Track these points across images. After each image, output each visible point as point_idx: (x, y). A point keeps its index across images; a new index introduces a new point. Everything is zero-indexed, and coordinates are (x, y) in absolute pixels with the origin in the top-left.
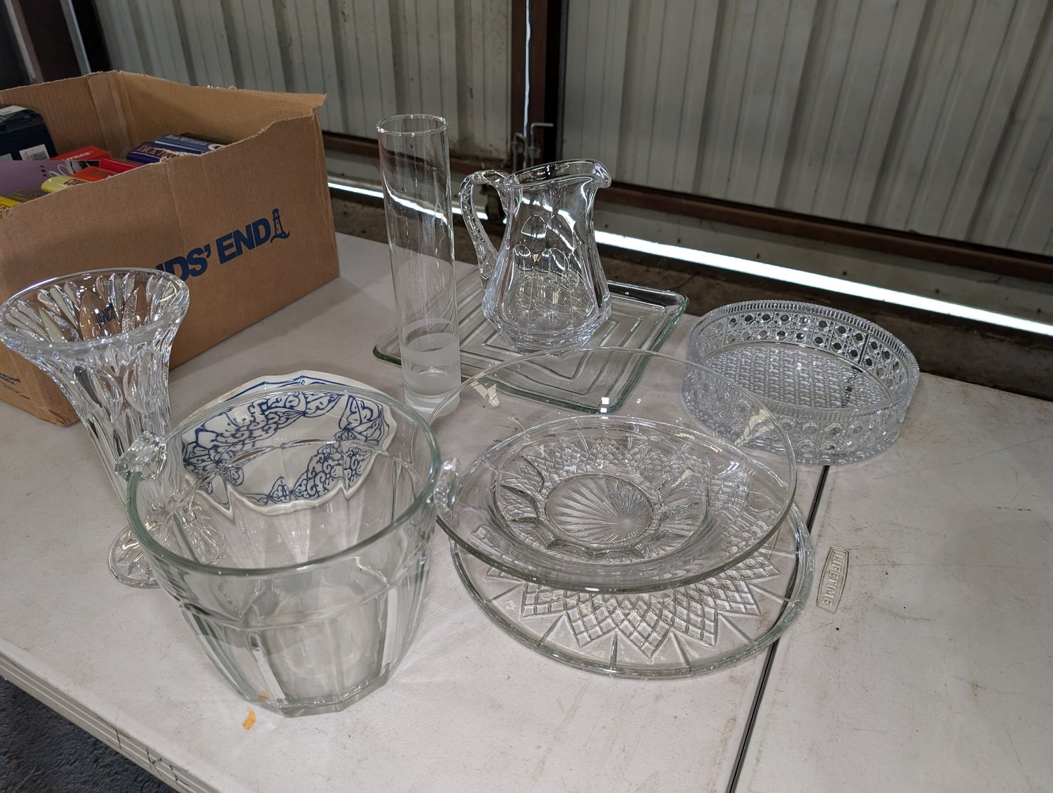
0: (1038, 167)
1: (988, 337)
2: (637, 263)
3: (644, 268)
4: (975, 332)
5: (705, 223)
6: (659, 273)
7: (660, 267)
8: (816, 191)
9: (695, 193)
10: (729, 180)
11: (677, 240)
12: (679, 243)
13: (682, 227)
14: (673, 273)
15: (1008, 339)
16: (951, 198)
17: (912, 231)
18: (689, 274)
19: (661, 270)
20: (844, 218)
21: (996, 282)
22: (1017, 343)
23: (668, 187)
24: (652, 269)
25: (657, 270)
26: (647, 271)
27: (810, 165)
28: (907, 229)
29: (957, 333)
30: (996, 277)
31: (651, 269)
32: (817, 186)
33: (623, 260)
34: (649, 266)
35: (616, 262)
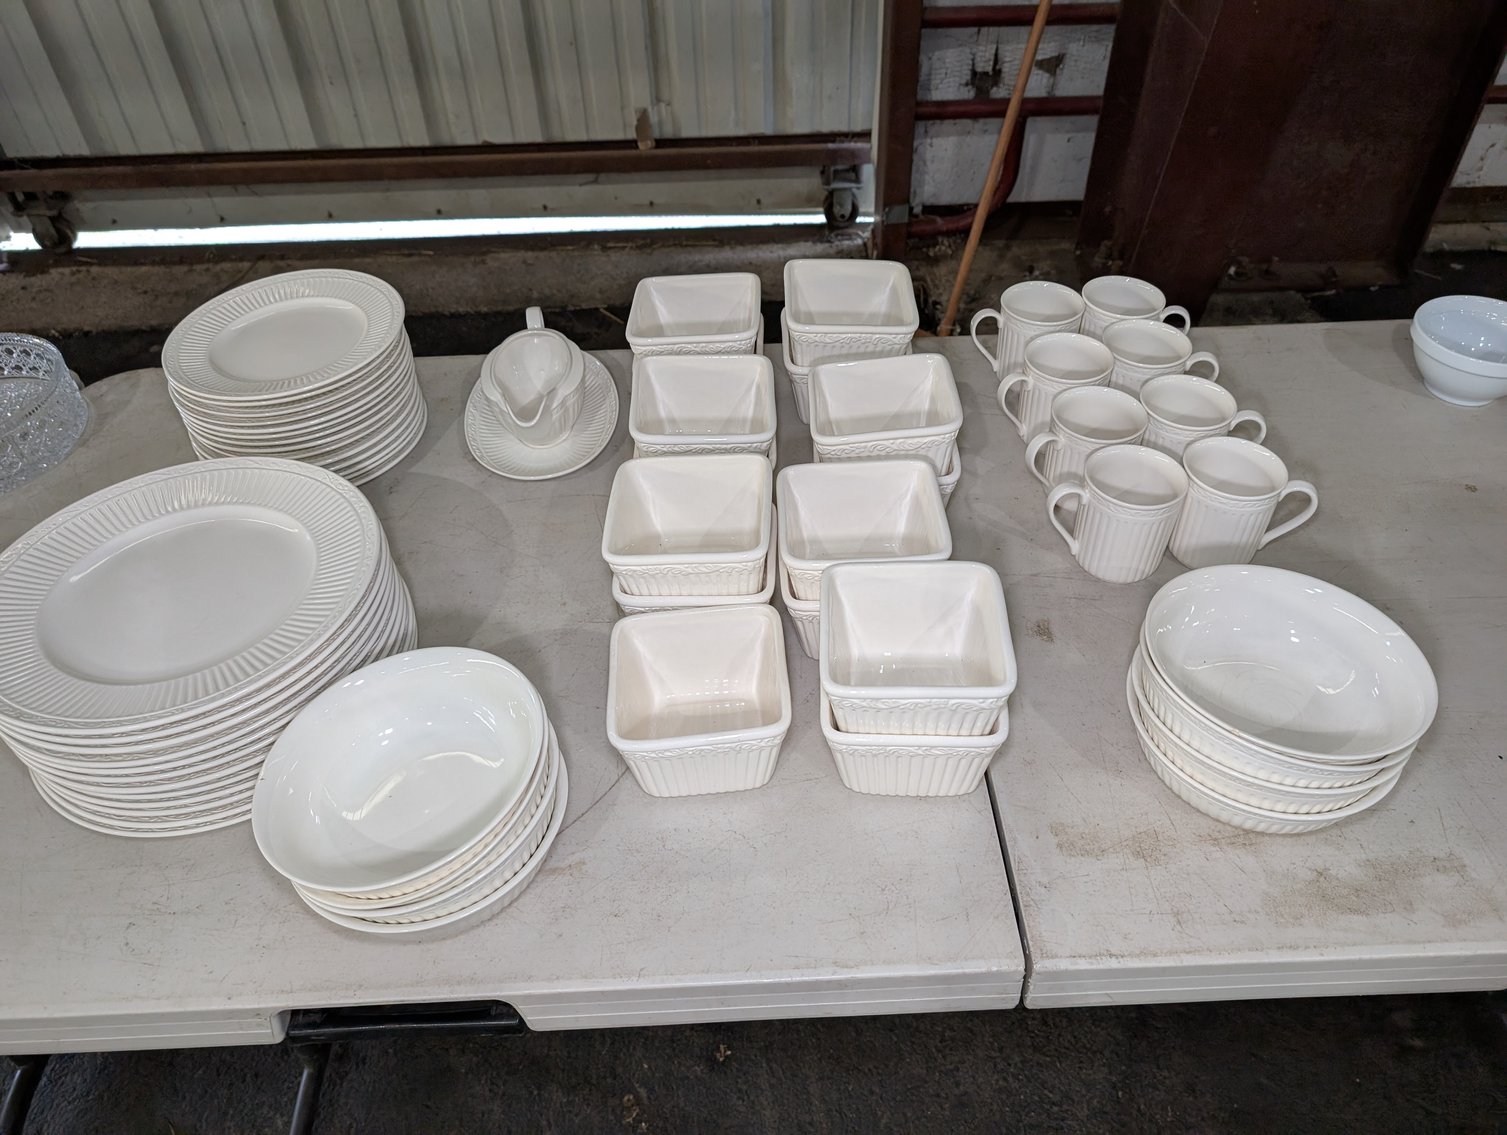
0: (576, 39)
1: (610, 248)
2: (175, 263)
3: (185, 268)
4: (596, 247)
5: (241, 188)
6: (208, 270)
7: (209, 261)
8: (356, 115)
9: (210, 150)
10: (244, 124)
11: (219, 219)
12: (223, 221)
13: (217, 200)
14: (226, 265)
15: (630, 244)
16: (506, 95)
17: (485, 142)
18: (249, 261)
19: (210, 265)
20: (405, 145)
21: (595, 182)
22: (639, 248)
23: (168, 149)
24: (198, 267)
25: (205, 266)
26: (190, 271)
27: (331, 83)
28: (480, 142)
29: (576, 253)
30: (591, 177)
31: (195, 267)
32: (355, 110)
33: (153, 263)
34: (191, 264)
35: (144, 269)
